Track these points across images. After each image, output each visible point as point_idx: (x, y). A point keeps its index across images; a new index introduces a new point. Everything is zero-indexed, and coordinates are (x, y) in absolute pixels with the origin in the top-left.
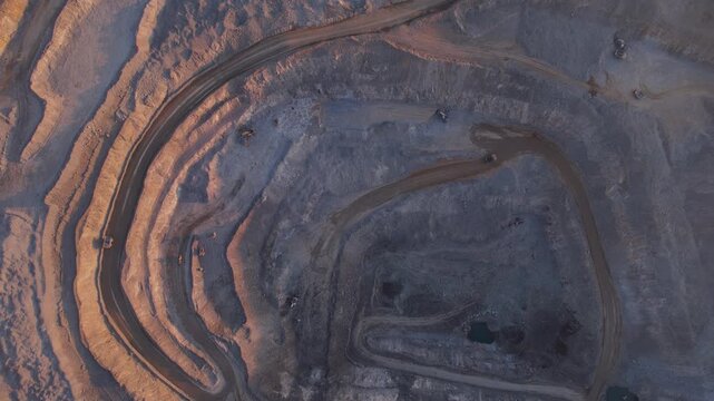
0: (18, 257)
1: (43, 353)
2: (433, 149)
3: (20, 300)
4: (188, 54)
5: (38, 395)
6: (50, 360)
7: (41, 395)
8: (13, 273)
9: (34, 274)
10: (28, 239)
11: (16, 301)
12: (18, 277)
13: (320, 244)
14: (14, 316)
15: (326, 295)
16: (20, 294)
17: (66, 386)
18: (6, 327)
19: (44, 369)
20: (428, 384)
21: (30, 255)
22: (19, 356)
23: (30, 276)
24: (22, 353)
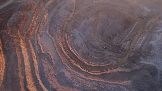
0: (70, 75)
1: (92, 83)
2: (92, 21)
3: (78, 80)
4: (58, 34)
5: (100, 89)
6: (94, 82)
7: (101, 88)
8: (72, 78)
9: (75, 75)
10: (68, 72)
11: (78, 81)
12: (74, 77)
13: (97, 40)
14: (81, 83)
15: (106, 43)
16: (77, 79)
17: (101, 82)
18: (82, 86)
19: (96, 84)
20: (128, 38)
21: (71, 73)
22: (90, 87)
23: (75, 76)
24: (89, 86)
